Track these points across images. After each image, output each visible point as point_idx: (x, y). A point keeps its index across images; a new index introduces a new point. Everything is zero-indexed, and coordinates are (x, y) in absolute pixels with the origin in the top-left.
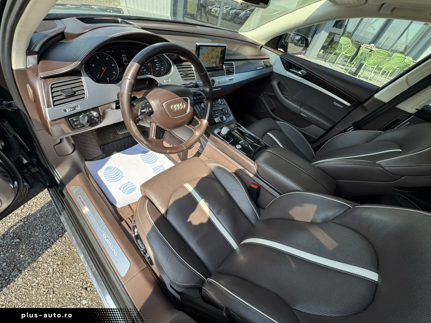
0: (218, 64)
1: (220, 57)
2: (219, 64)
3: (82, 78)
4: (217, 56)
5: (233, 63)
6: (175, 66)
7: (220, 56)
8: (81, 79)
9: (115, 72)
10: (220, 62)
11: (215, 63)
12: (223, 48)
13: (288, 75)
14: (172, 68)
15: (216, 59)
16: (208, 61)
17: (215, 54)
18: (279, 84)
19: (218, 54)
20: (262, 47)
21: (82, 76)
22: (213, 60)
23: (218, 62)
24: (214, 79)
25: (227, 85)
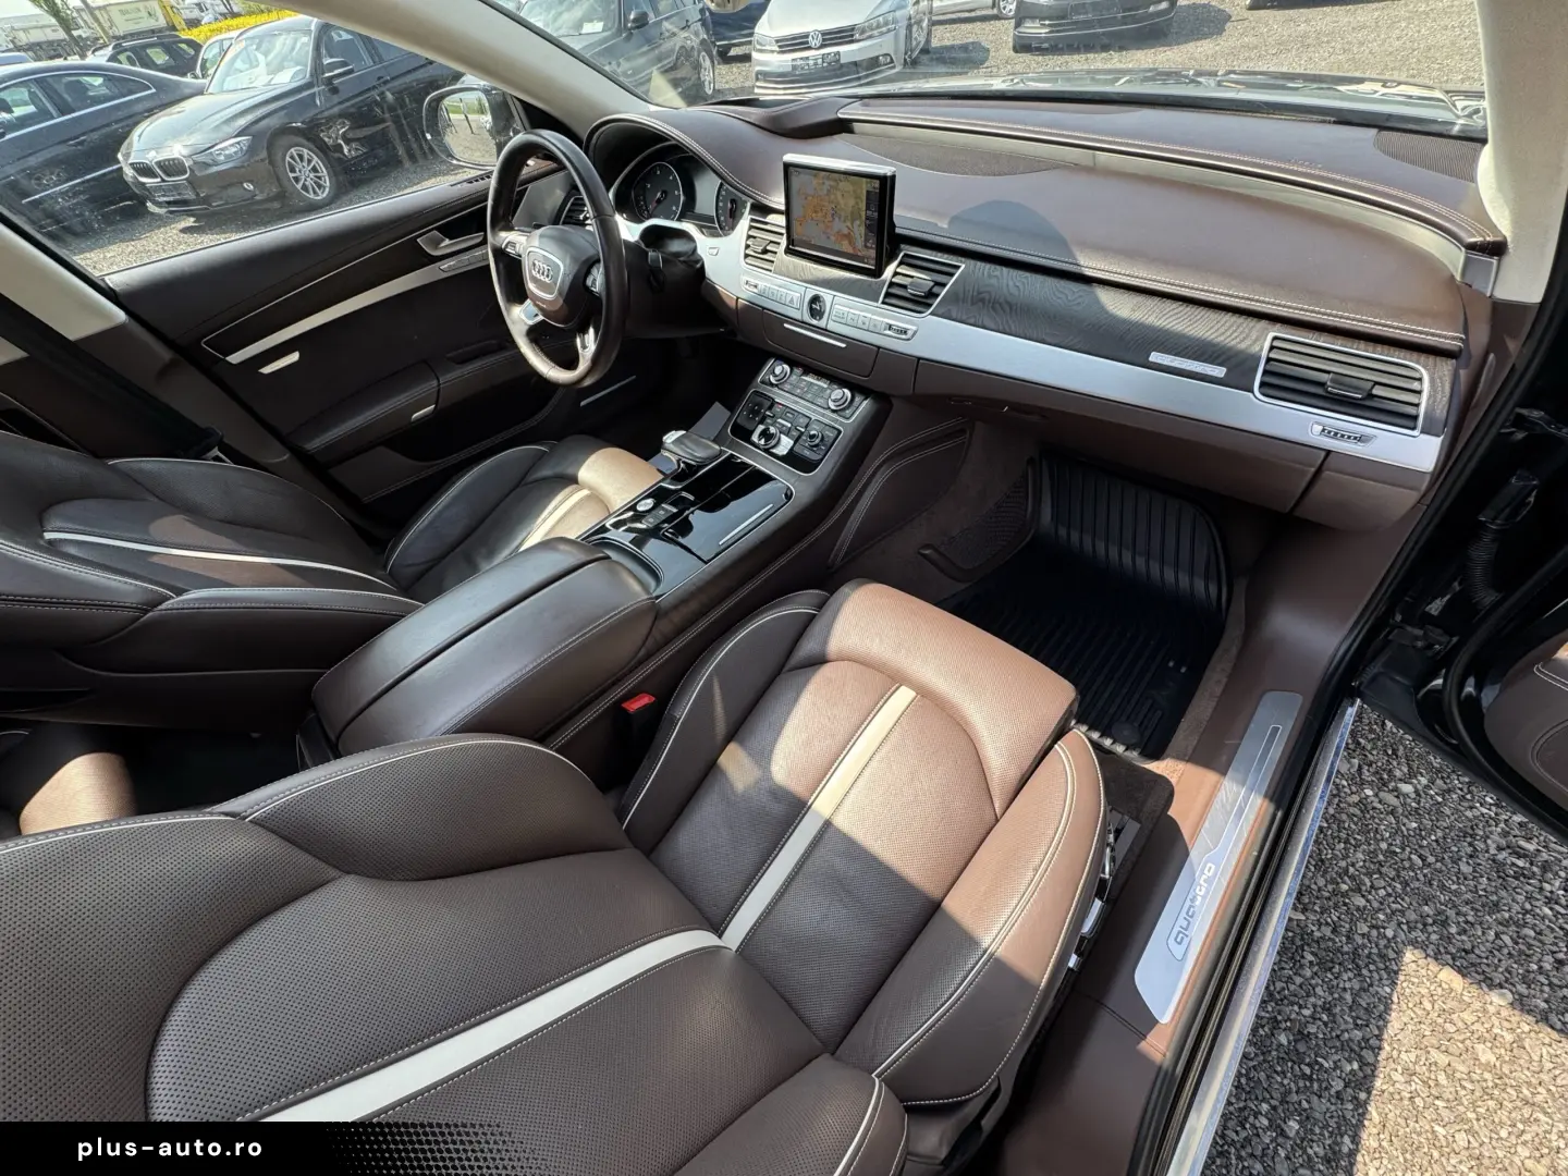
0: (860, 242)
1: (867, 218)
2: (866, 246)
4: (854, 217)
5: (958, 267)
7: (863, 214)
10: (866, 240)
11: (848, 237)
12: (877, 184)
15: (849, 224)
16: (821, 225)
17: (846, 204)
19: (855, 204)
22: (840, 226)
23: (857, 236)
24: (827, 295)
25: (878, 348)
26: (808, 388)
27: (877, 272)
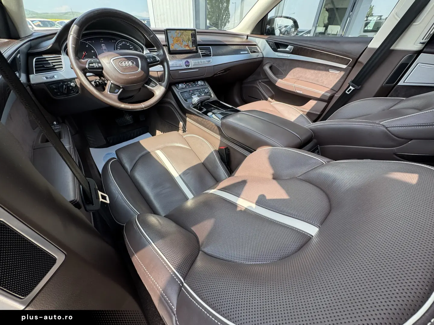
0: (191, 46)
1: (192, 40)
2: (193, 47)
3: (61, 56)
4: (189, 40)
5: (210, 47)
6: (148, 50)
10: (193, 45)
11: (187, 45)
12: (194, 31)
13: (277, 55)
14: (144, 51)
15: (187, 42)
16: (179, 44)
17: (186, 38)
18: (271, 68)
19: (189, 37)
20: (248, 36)
22: (185, 43)
24: (189, 60)
25: (205, 67)
26: (191, 85)
27: (197, 52)
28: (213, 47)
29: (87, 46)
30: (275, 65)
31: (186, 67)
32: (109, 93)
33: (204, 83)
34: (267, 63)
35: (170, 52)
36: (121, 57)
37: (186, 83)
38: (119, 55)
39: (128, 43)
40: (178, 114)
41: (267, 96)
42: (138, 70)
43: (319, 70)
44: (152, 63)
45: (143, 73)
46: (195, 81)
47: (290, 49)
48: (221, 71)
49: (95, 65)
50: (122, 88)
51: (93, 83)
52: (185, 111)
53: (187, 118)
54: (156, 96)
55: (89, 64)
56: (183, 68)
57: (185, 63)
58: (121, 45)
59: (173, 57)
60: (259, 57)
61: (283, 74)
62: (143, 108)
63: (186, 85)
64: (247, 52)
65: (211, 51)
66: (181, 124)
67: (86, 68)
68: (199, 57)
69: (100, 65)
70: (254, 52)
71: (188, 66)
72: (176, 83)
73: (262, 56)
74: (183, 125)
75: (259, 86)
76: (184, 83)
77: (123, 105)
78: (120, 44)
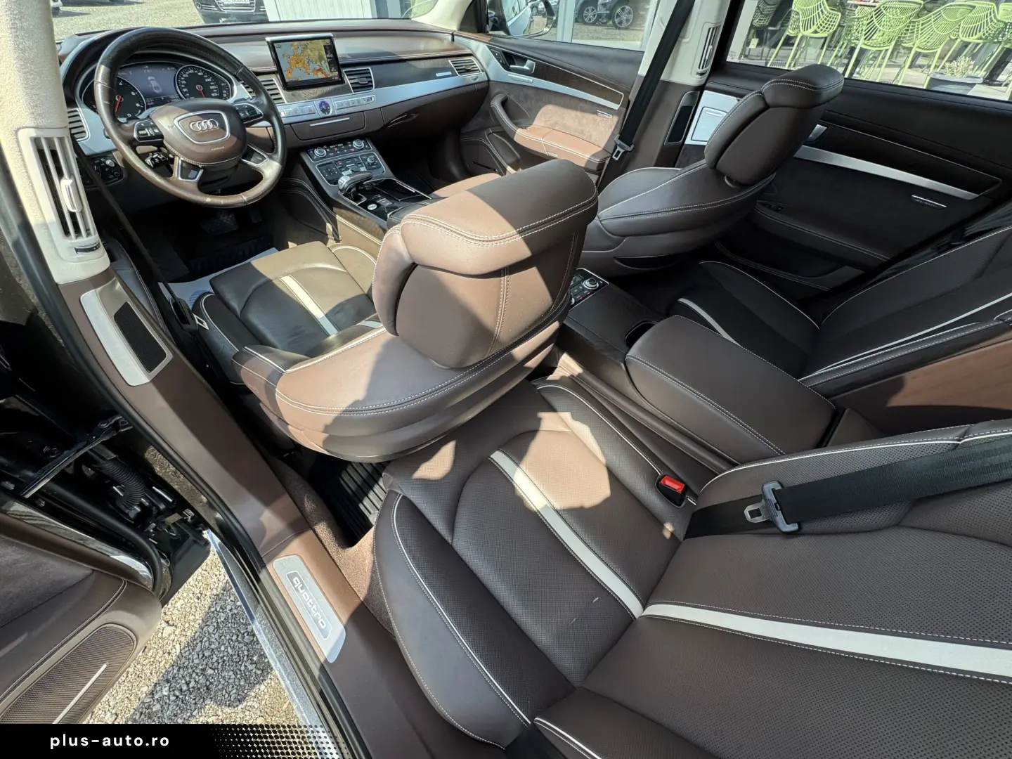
0: (327, 71)
1: (328, 58)
2: (331, 71)
3: (77, 109)
4: (321, 58)
5: (368, 69)
6: (242, 85)
7: (325, 57)
8: (76, 111)
9: (140, 105)
10: (330, 69)
11: (320, 70)
12: (328, 41)
13: (512, 78)
14: (235, 87)
15: (319, 63)
16: (303, 69)
17: (313, 54)
18: (503, 105)
19: (320, 53)
20: (453, 35)
21: (77, 106)
22: (315, 66)
23: (326, 68)
24: (327, 100)
25: (363, 111)
26: (340, 149)
27: (342, 81)
28: (374, 67)
29: (121, 84)
30: (511, 97)
31: (322, 115)
32: (180, 178)
33: (366, 143)
34: (498, 93)
35: (289, 86)
36: (191, 114)
37: (328, 147)
38: (186, 111)
39: (199, 72)
40: (320, 208)
41: (504, 164)
42: (225, 135)
43: (583, 110)
44: (248, 119)
45: (235, 139)
46: (346, 140)
47: (531, 67)
48: (399, 116)
49: (149, 132)
50: (202, 168)
51: (149, 160)
52: (331, 203)
53: (337, 216)
54: (266, 180)
55: (138, 131)
56: (318, 117)
57: (321, 105)
58: (186, 76)
59: (293, 95)
60: (478, 80)
61: (527, 118)
62: (245, 202)
63: (328, 150)
64: (450, 73)
65: (370, 77)
66: (329, 226)
67: (134, 139)
68: (348, 91)
69: (157, 131)
70: (468, 71)
71: (328, 112)
72: (309, 148)
73: (487, 79)
74: (333, 228)
75: (487, 141)
76: (325, 147)
77: (209, 200)
78: (185, 73)
